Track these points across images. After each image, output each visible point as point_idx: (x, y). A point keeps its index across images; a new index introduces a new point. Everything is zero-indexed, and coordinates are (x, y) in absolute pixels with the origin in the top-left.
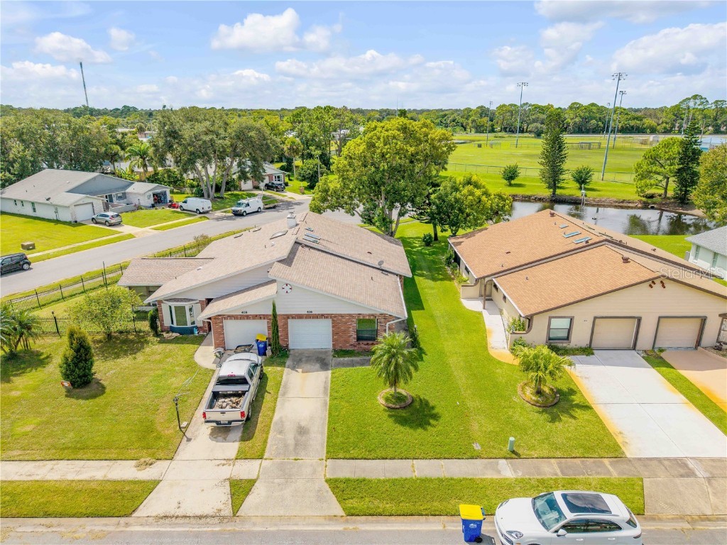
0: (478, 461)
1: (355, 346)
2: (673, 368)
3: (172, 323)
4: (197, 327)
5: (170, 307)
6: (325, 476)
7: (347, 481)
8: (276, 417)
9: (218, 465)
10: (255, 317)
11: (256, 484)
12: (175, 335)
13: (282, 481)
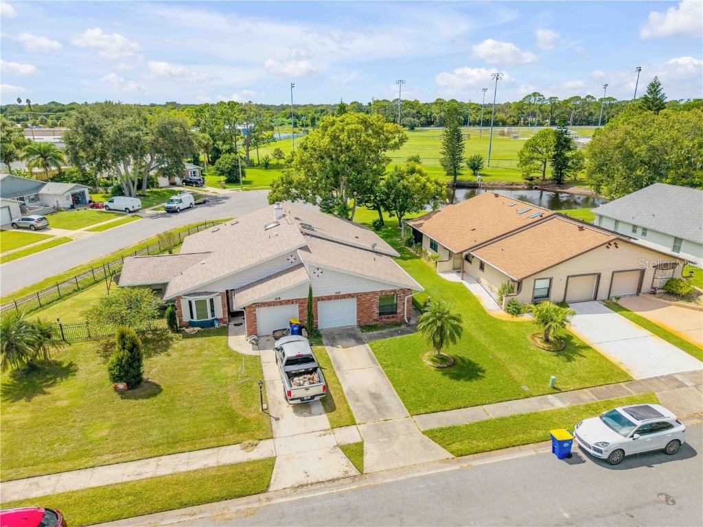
0: (531, 399)
1: (377, 321)
2: (629, 311)
3: (192, 317)
4: (217, 319)
5: (190, 302)
6: (420, 430)
7: (441, 430)
8: (345, 389)
9: (320, 436)
10: (288, 302)
11: (365, 445)
12: (197, 329)
13: (386, 439)
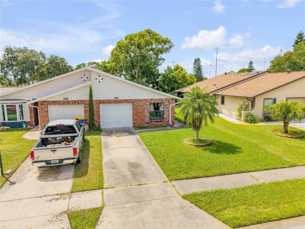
1: (148, 124)
3: (4, 120)
4: (25, 122)
6: (179, 194)
9: (50, 201)
10: (75, 102)
11: (103, 212)
12: (6, 128)
